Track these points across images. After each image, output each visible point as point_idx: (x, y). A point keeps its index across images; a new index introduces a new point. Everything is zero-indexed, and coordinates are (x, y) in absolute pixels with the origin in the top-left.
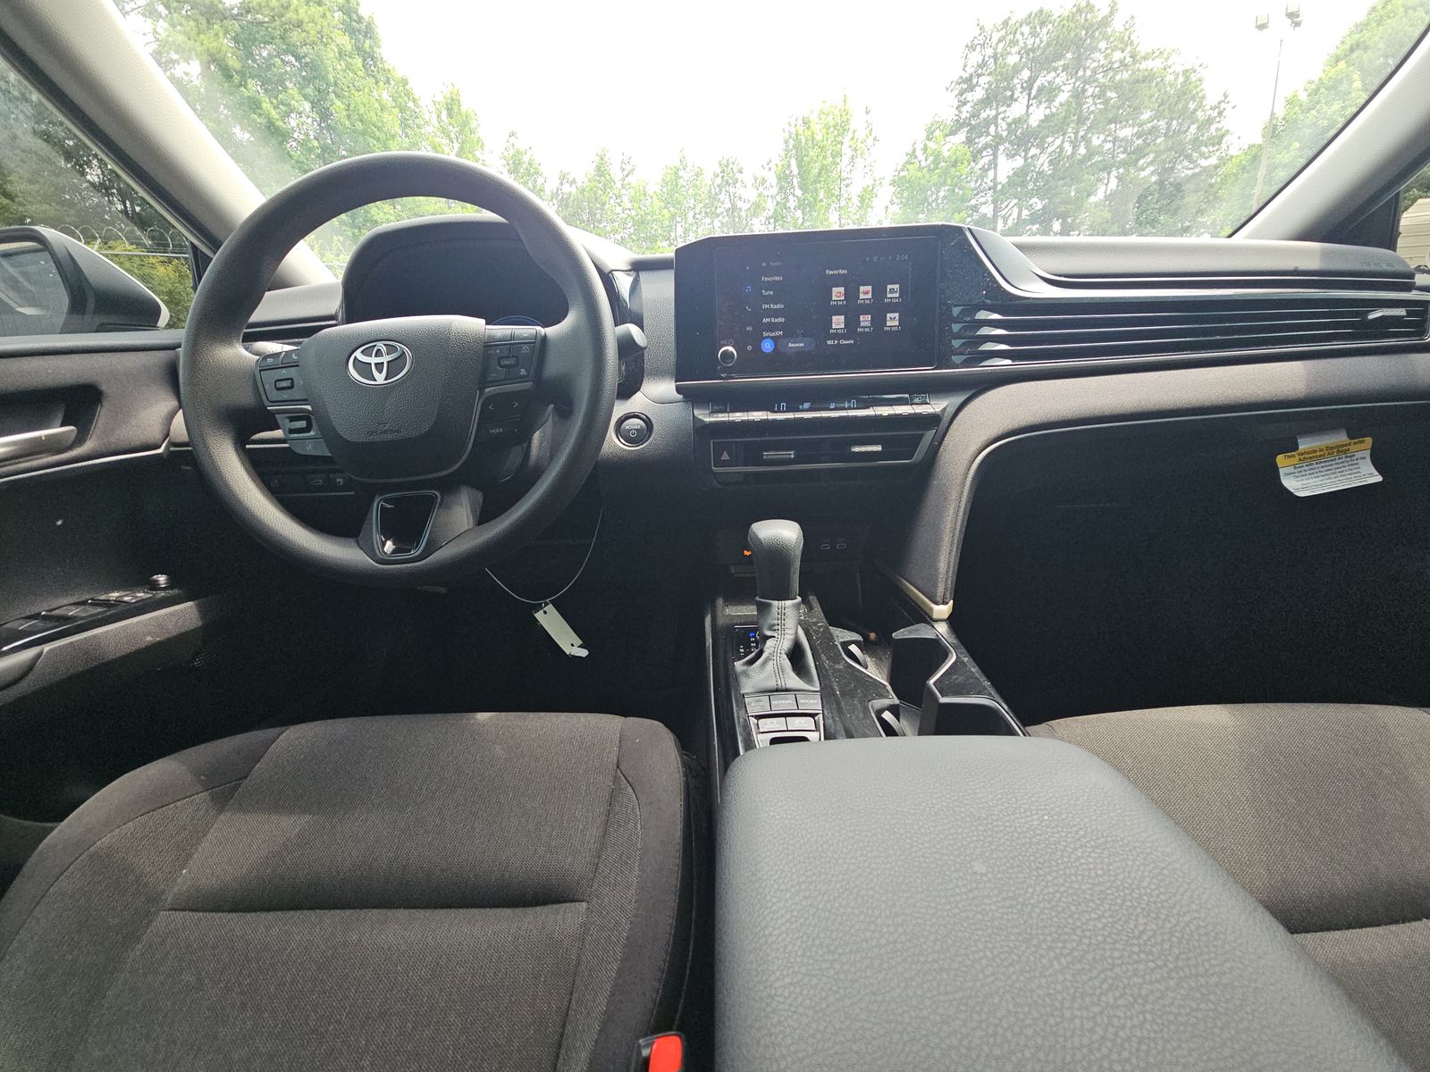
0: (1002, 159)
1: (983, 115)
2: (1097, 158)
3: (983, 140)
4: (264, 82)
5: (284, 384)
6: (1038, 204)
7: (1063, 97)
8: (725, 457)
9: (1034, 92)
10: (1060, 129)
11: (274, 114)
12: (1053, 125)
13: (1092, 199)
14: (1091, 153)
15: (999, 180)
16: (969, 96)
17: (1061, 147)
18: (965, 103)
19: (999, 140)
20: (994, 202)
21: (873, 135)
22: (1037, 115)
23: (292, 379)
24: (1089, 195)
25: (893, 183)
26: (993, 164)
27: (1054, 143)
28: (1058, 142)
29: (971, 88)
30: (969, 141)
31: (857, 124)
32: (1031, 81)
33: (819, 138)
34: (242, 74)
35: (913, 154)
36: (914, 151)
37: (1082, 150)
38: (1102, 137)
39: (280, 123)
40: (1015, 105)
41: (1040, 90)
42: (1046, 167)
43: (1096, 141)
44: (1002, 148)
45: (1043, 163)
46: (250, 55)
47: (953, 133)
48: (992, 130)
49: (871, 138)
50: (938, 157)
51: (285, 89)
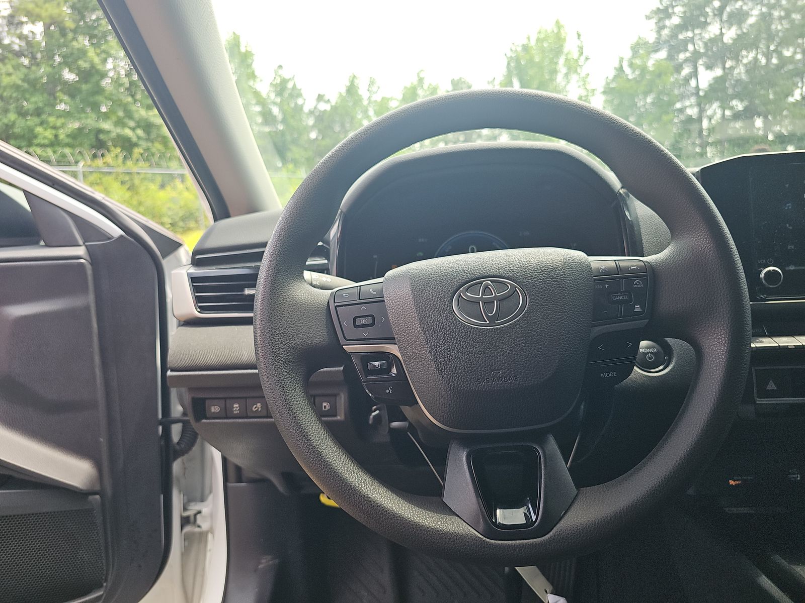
0: (701, 69)
1: (681, 37)
2: (791, 67)
3: (682, 56)
4: (92, 37)
5: (364, 321)
6: (738, 105)
7: (751, 20)
8: (771, 386)
9: (725, 17)
10: (753, 45)
11: (97, 60)
12: (744, 42)
13: (791, 99)
14: (783, 61)
15: (701, 86)
16: (668, 23)
17: (756, 59)
18: (664, 27)
19: (696, 55)
20: (699, 105)
21: (585, 54)
22: (730, 35)
23: (372, 316)
24: (787, 96)
25: (604, 93)
26: (695, 74)
27: (748, 57)
28: (752, 55)
29: (669, 16)
30: (670, 57)
31: (570, 47)
32: (721, 10)
33: (537, 59)
34: (75, 31)
35: (620, 69)
36: (621, 67)
37: (775, 61)
38: (791, 49)
39: (100, 67)
40: (710, 28)
41: (731, 15)
42: (744, 77)
43: (787, 53)
44: (701, 62)
45: (740, 72)
46: (83, 17)
47: (656, 51)
48: (690, 47)
49: (582, 58)
50: (644, 69)
51: (106, 41)
